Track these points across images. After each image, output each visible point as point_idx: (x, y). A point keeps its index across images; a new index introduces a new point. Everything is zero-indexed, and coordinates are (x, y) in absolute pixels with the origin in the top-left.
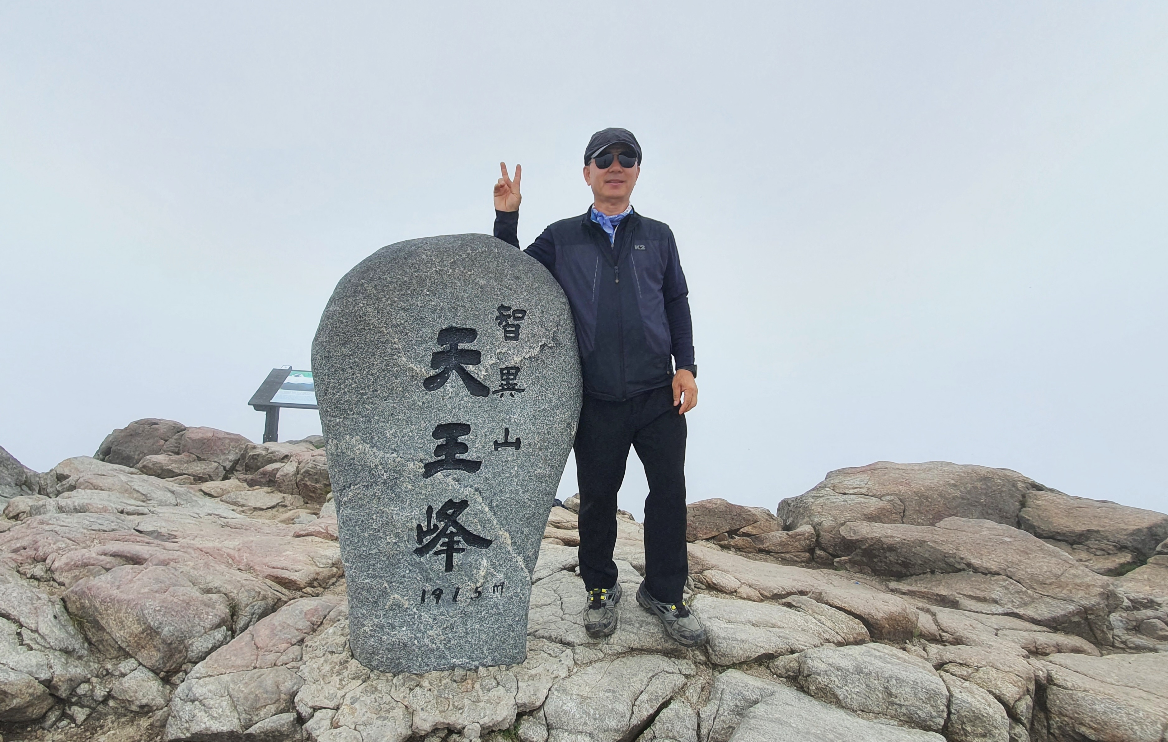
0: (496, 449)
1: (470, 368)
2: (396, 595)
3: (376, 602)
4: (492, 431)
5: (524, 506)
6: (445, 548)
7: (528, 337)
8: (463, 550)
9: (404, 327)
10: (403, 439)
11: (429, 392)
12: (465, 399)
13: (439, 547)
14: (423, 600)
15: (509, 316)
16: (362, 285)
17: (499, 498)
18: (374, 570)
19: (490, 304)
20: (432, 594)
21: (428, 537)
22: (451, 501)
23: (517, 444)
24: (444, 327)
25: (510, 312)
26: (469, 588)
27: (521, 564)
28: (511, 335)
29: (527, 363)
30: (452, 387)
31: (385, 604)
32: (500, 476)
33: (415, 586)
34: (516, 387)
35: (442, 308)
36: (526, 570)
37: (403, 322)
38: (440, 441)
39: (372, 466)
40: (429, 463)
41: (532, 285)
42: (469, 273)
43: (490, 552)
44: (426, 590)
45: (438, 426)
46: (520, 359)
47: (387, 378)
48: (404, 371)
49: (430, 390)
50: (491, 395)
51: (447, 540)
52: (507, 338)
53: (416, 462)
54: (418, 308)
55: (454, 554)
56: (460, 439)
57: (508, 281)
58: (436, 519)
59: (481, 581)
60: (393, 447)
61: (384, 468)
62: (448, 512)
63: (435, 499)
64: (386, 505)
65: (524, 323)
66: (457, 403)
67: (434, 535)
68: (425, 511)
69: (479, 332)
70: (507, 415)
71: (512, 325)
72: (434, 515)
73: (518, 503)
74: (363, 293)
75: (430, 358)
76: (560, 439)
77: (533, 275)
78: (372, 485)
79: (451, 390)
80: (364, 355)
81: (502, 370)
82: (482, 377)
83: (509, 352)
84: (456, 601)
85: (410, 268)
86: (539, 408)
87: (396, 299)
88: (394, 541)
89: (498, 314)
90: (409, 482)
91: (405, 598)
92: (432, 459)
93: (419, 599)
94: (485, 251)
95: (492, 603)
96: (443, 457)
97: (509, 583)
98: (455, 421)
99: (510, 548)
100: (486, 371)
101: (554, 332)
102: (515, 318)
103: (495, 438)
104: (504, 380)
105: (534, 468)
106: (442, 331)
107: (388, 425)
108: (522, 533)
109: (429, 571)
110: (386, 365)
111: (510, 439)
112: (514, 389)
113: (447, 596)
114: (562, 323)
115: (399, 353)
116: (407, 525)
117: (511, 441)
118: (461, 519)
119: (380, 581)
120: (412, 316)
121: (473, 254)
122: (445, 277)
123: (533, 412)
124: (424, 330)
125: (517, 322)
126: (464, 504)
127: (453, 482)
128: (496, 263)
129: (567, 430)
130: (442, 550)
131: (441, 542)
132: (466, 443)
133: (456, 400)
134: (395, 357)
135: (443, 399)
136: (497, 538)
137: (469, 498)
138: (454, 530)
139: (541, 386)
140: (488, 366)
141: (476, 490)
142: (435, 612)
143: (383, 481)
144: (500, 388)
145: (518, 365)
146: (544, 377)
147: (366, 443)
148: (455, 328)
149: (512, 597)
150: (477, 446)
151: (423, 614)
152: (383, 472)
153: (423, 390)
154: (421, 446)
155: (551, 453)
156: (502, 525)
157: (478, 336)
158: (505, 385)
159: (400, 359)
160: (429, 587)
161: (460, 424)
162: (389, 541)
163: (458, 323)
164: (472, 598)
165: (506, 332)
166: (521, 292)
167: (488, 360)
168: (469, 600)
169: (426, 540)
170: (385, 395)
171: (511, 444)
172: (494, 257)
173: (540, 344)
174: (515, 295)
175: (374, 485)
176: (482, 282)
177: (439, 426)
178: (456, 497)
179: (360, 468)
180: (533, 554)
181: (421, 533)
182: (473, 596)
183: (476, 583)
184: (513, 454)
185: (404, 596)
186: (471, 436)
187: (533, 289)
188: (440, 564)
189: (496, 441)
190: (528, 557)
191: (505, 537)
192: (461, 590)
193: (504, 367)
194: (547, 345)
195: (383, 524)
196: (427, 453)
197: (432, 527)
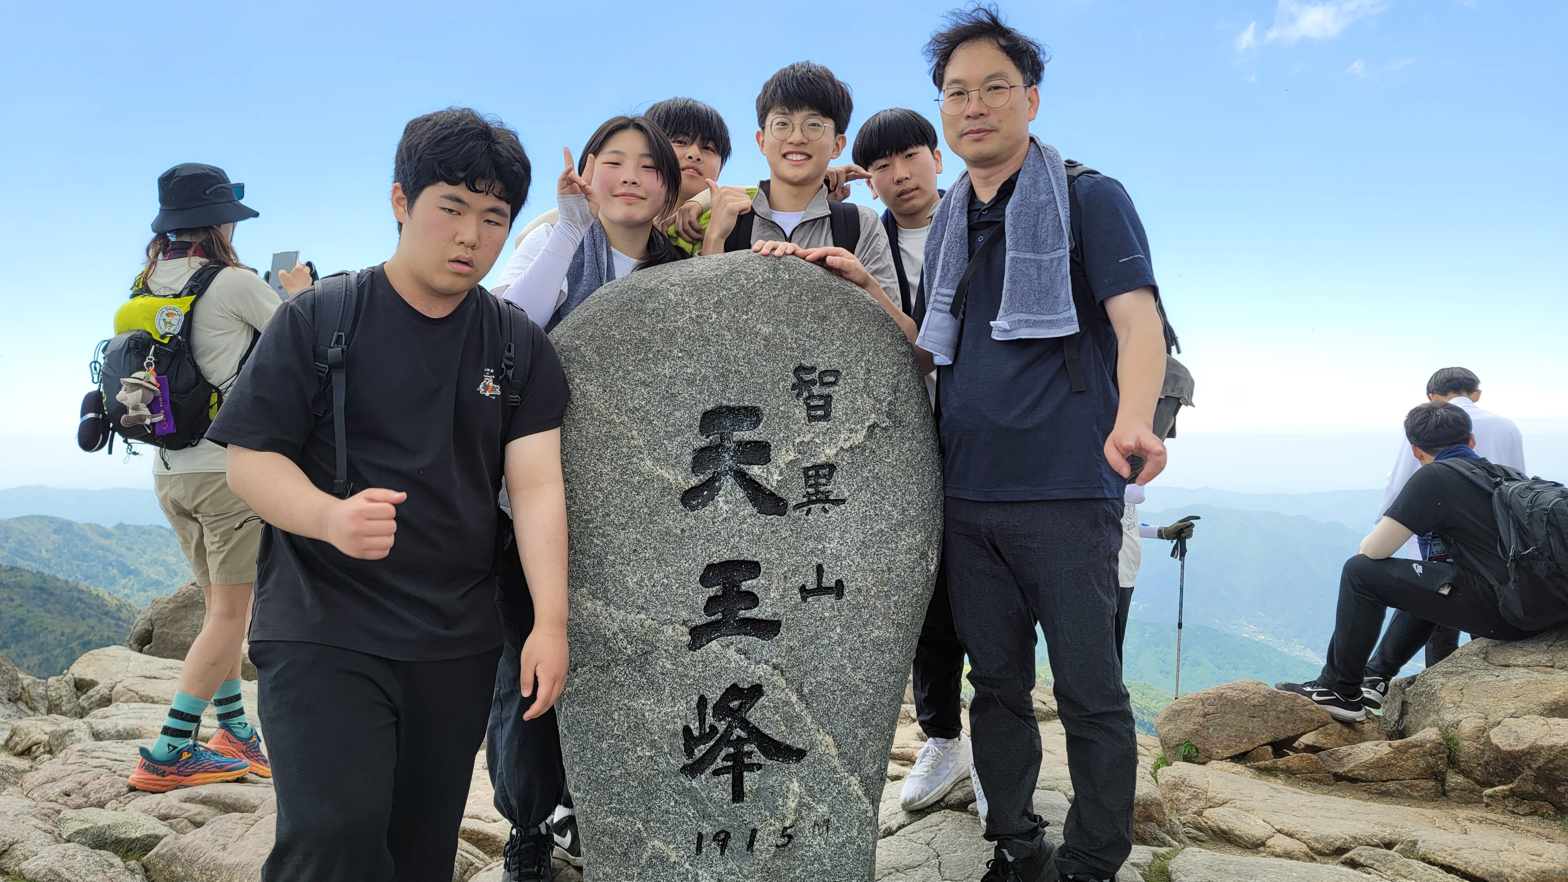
0: (804, 599)
1: (755, 471)
2: (656, 842)
3: (625, 854)
4: (795, 572)
5: (855, 691)
6: (729, 763)
7: (846, 414)
8: (759, 767)
9: (647, 412)
10: (655, 590)
11: (691, 513)
12: (749, 520)
13: (719, 763)
14: (699, 849)
15: (813, 382)
16: (577, 349)
17: (813, 680)
18: (620, 802)
19: (780, 364)
20: (714, 839)
21: (702, 747)
22: (734, 686)
23: (839, 589)
24: (709, 407)
25: (815, 376)
26: (772, 828)
27: (857, 789)
28: (819, 412)
29: (847, 456)
30: (727, 502)
31: (639, 857)
32: (812, 643)
33: (685, 826)
34: (832, 498)
35: (705, 378)
36: (866, 800)
37: (643, 403)
38: (712, 591)
39: (609, 635)
40: (696, 627)
41: (849, 328)
42: (745, 317)
43: (803, 768)
44: (704, 833)
45: (708, 566)
46: (834, 451)
47: (623, 494)
48: (648, 481)
49: (693, 508)
50: (790, 512)
51: (732, 750)
52: (811, 418)
53: (677, 626)
54: (667, 380)
55: (745, 773)
56: (746, 585)
57: (807, 325)
58: (714, 716)
59: (792, 817)
60: (640, 602)
61: (626, 637)
62: (731, 705)
63: (709, 684)
64: (634, 696)
65: (837, 392)
66: (737, 527)
67: (712, 743)
68: (694, 705)
69: (766, 411)
70: (819, 542)
71: (821, 397)
72: (710, 711)
73: (845, 687)
74: (579, 362)
75: (689, 459)
76: (909, 580)
77: (850, 311)
78: (609, 664)
79: (725, 507)
80: (586, 460)
81: (807, 470)
82: (774, 484)
83: (817, 440)
84: (752, 851)
85: (650, 316)
86: (872, 528)
87: (630, 368)
88: (648, 754)
89: (795, 380)
90: (667, 658)
91: (671, 847)
92: (701, 619)
93: (693, 847)
94: (769, 279)
95: (811, 854)
96: (719, 616)
97: (838, 821)
98: (734, 556)
99: (836, 762)
100: (781, 473)
101: (890, 403)
102: (823, 384)
103: (801, 582)
104: (811, 486)
105: (870, 628)
106: (706, 415)
107: (629, 568)
108: (855, 737)
109: (707, 801)
110: (622, 474)
111: (826, 583)
112: (827, 500)
113: (737, 843)
114: (902, 386)
115: (641, 453)
116: (668, 727)
117: (828, 585)
118: (754, 716)
119: (631, 819)
120: (657, 394)
121: (749, 286)
122: (706, 328)
123: (861, 536)
124: (678, 414)
125: (826, 391)
126: (756, 691)
127: (737, 657)
128: (787, 297)
129: (920, 564)
130: (725, 768)
131: (723, 754)
132: (755, 591)
133: (734, 523)
134: (635, 460)
135: (714, 523)
136: (813, 745)
137: (763, 681)
138: (743, 734)
139: (873, 494)
140: (783, 466)
141: (775, 667)
142: (721, 869)
143: (625, 657)
144: (805, 500)
145: (832, 460)
146: (876, 478)
147: (597, 598)
148: (728, 407)
149: (844, 845)
150: (772, 595)
151: (700, 872)
152: (625, 643)
153: (682, 510)
154: (683, 599)
155: (896, 603)
156: (822, 724)
157: (765, 419)
158: (812, 495)
159: (642, 463)
160: (707, 829)
161: (744, 562)
162: (640, 754)
163: (731, 399)
164: (777, 846)
165: (810, 408)
166: (832, 341)
167: (783, 457)
168: (773, 849)
169: (700, 751)
170: (623, 521)
171: (827, 591)
172: (784, 287)
173: (867, 424)
174: (821, 348)
175: (613, 664)
176: (767, 330)
177: (710, 567)
178: (744, 680)
179: (590, 638)
180: (877, 772)
181: (690, 740)
182: (779, 843)
183: (783, 821)
184: (832, 607)
185: (669, 843)
186: (761, 580)
187: (851, 335)
188: (724, 790)
189: (804, 586)
190: (868, 777)
191: (826, 743)
192: (759, 833)
193: (809, 465)
194: (878, 426)
195: (629, 727)
196: (694, 611)
197: (708, 730)
